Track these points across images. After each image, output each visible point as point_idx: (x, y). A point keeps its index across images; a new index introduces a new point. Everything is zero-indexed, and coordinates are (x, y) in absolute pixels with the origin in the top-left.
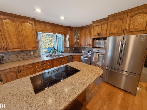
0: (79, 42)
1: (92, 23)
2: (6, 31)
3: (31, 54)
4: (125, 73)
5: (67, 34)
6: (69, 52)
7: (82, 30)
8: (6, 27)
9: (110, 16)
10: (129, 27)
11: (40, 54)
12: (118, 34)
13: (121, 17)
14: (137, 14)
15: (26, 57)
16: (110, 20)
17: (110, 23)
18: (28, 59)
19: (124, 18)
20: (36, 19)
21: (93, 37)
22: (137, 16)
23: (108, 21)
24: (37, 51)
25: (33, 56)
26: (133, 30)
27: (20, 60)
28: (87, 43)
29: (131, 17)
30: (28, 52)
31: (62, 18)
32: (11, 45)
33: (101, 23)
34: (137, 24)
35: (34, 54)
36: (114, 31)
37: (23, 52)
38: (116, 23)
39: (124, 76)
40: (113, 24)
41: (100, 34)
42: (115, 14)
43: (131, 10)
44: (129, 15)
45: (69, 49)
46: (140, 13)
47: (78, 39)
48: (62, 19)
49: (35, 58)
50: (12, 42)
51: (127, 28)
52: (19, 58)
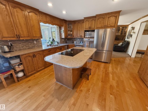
0: (72, 34)
1: (84, 19)
2: (17, 19)
3: (34, 43)
4: (104, 52)
5: (62, 26)
6: (64, 43)
7: (74, 23)
8: (17, 15)
9: (97, 15)
10: (107, 24)
11: (41, 43)
12: (102, 28)
13: (103, 17)
14: (111, 16)
15: (30, 46)
16: (97, 18)
17: (97, 20)
18: (32, 48)
19: (105, 18)
20: (40, 10)
21: (84, 30)
22: (111, 17)
23: (95, 18)
24: (39, 40)
25: (37, 45)
26: (109, 26)
27: (26, 49)
28: (79, 35)
29: (108, 18)
30: (32, 41)
31: (64, 12)
32: (22, 34)
33: (91, 19)
34: (111, 22)
35: (37, 44)
36: (99, 26)
37: (28, 41)
38: (101, 20)
39: (104, 53)
40: (99, 21)
41: (90, 28)
42: (100, 14)
43: (108, 14)
44: (108, 16)
45: (63, 40)
46: (112, 16)
47: (71, 31)
48: (64, 14)
49: (38, 47)
50: (22, 31)
51: (106, 24)
52: (25, 47)
